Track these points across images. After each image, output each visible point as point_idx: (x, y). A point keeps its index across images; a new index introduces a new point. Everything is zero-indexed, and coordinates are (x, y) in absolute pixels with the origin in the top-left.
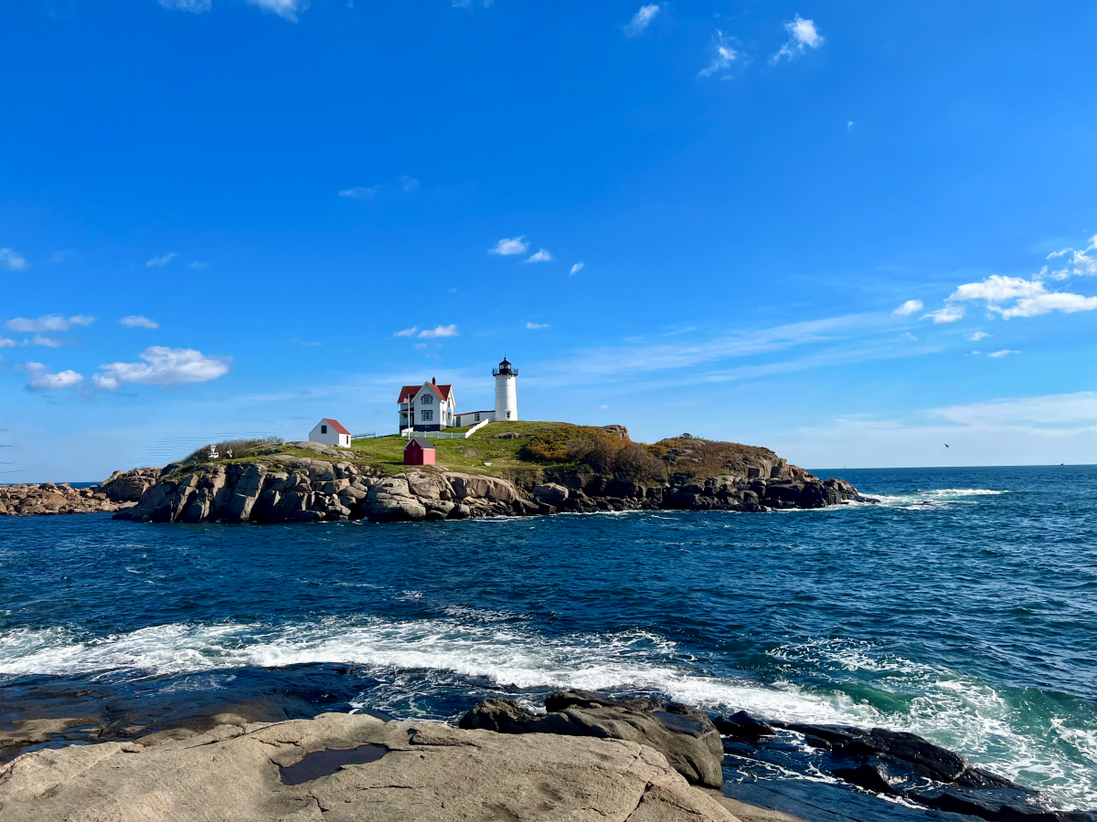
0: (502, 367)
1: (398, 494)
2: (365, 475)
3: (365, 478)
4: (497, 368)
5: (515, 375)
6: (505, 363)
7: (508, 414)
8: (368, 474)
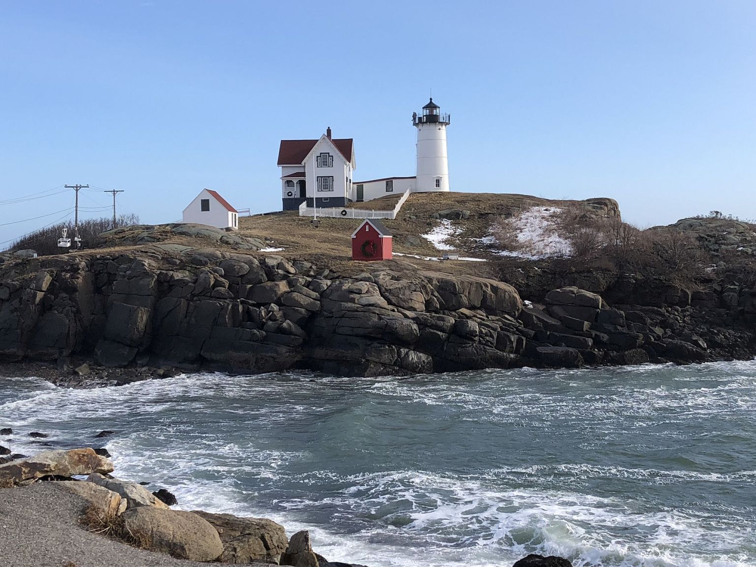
0: (426, 112)
1: (372, 305)
2: (309, 276)
3: (309, 279)
4: (422, 113)
5: (447, 124)
6: (431, 106)
7: (438, 183)
8: (312, 273)
